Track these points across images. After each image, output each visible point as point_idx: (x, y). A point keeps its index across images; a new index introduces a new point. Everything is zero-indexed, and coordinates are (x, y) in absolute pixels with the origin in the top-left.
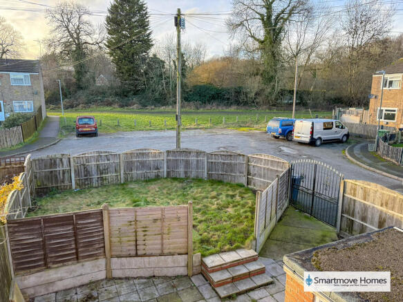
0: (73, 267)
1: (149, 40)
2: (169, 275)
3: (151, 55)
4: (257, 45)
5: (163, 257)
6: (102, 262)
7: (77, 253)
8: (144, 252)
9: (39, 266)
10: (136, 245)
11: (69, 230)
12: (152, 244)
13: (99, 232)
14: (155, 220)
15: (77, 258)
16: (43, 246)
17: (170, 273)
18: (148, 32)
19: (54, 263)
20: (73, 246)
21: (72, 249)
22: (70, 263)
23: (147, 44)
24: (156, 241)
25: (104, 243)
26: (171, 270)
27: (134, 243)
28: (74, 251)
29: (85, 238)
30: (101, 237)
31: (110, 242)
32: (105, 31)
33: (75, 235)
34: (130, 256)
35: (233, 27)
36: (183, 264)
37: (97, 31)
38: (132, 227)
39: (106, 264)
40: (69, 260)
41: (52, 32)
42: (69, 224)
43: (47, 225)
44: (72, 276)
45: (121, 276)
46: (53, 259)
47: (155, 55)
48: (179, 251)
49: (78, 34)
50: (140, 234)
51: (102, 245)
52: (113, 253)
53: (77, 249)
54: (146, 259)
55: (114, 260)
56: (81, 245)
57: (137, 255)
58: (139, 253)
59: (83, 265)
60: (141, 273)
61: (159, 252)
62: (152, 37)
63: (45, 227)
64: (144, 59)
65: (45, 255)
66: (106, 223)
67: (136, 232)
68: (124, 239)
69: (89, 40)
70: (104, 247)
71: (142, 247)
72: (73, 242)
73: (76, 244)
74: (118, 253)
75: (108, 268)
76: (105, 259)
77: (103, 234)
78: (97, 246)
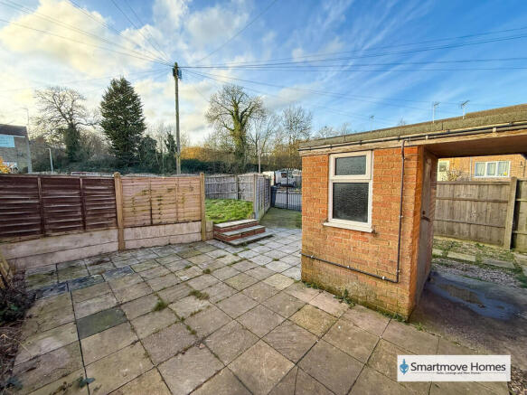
0: (79, 236)
1: (142, 124)
2: (184, 241)
3: (144, 136)
4: (229, 132)
5: (178, 225)
6: (114, 233)
7: (84, 221)
8: (159, 221)
9: (34, 233)
10: (151, 214)
11: (74, 195)
12: (168, 213)
13: (111, 200)
14: (170, 190)
15: (84, 227)
16: (39, 209)
17: (185, 240)
18: (141, 118)
19: (54, 231)
20: (80, 213)
21: (78, 217)
22: (75, 232)
23: (141, 127)
24: (171, 210)
25: (116, 213)
26: (186, 237)
27: (149, 212)
28: (80, 219)
29: (95, 206)
30: (113, 207)
31: (123, 212)
32: (100, 113)
33: (82, 201)
34: (144, 226)
35: (211, 118)
36: (198, 230)
37: (92, 114)
38: (147, 196)
39: (119, 235)
40: (75, 228)
41: (41, 111)
42: (75, 189)
43: (46, 186)
44: (77, 246)
45: (135, 247)
46: (52, 227)
47: (148, 136)
48: (193, 219)
49: (71, 116)
50: (155, 203)
51: (114, 215)
52: (126, 224)
53: (84, 216)
54: (162, 227)
55: (127, 231)
56: (89, 213)
57: (152, 224)
58: (154, 222)
59: (91, 235)
60: (157, 242)
61: (175, 220)
62: (144, 122)
63: (43, 188)
64: (138, 139)
65: (42, 220)
66: (118, 192)
67: (151, 201)
68: (138, 209)
69: (82, 120)
70: (116, 217)
71: (157, 216)
72: (79, 209)
73: (83, 211)
74: (130, 224)
75: (121, 240)
76: (116, 231)
77: (115, 204)
78: (108, 216)
